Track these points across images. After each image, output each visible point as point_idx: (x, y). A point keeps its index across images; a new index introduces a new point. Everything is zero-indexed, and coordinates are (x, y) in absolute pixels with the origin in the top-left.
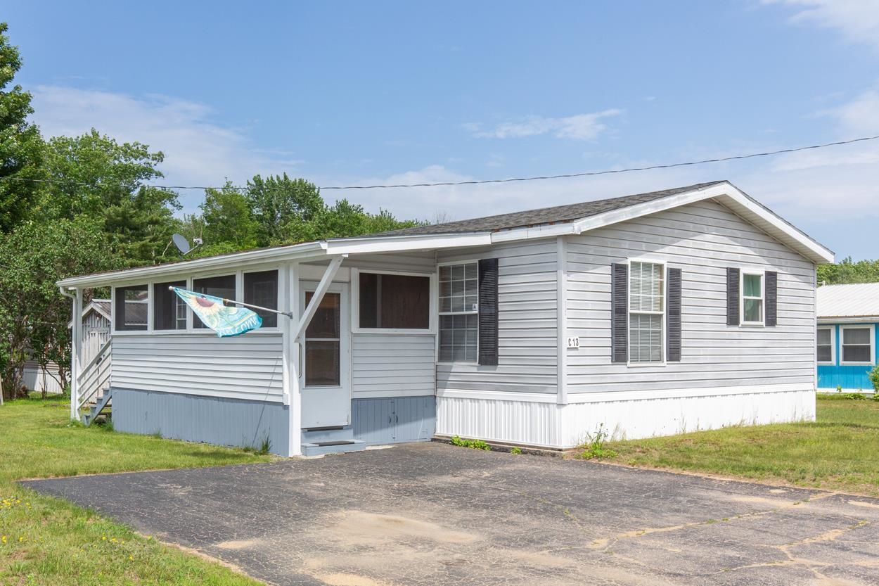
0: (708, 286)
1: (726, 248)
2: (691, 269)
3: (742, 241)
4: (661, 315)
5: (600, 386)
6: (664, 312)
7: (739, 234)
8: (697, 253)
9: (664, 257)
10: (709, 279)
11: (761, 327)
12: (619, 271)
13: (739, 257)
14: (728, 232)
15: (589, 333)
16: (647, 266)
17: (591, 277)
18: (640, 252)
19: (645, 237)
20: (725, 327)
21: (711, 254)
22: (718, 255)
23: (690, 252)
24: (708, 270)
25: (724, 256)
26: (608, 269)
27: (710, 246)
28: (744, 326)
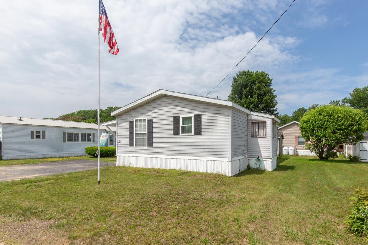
0: (165, 123)
1: (173, 110)
2: (157, 119)
3: (181, 106)
4: (146, 133)
5: (126, 152)
6: (147, 132)
7: (180, 104)
8: (160, 113)
9: (146, 117)
10: (166, 121)
11: (193, 135)
12: (131, 123)
13: (179, 112)
14: (174, 104)
15: (123, 139)
16: (141, 120)
17: (123, 125)
18: (138, 117)
19: (140, 112)
20: (173, 136)
21: (166, 113)
22: (170, 113)
23: (156, 114)
24: (165, 118)
25: (172, 112)
26: (128, 123)
27: (166, 110)
28: (181, 135)
